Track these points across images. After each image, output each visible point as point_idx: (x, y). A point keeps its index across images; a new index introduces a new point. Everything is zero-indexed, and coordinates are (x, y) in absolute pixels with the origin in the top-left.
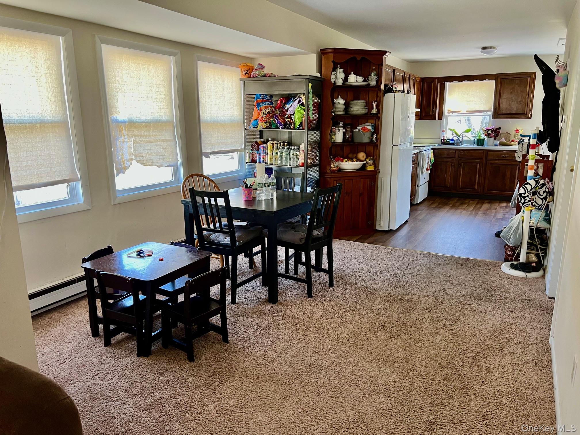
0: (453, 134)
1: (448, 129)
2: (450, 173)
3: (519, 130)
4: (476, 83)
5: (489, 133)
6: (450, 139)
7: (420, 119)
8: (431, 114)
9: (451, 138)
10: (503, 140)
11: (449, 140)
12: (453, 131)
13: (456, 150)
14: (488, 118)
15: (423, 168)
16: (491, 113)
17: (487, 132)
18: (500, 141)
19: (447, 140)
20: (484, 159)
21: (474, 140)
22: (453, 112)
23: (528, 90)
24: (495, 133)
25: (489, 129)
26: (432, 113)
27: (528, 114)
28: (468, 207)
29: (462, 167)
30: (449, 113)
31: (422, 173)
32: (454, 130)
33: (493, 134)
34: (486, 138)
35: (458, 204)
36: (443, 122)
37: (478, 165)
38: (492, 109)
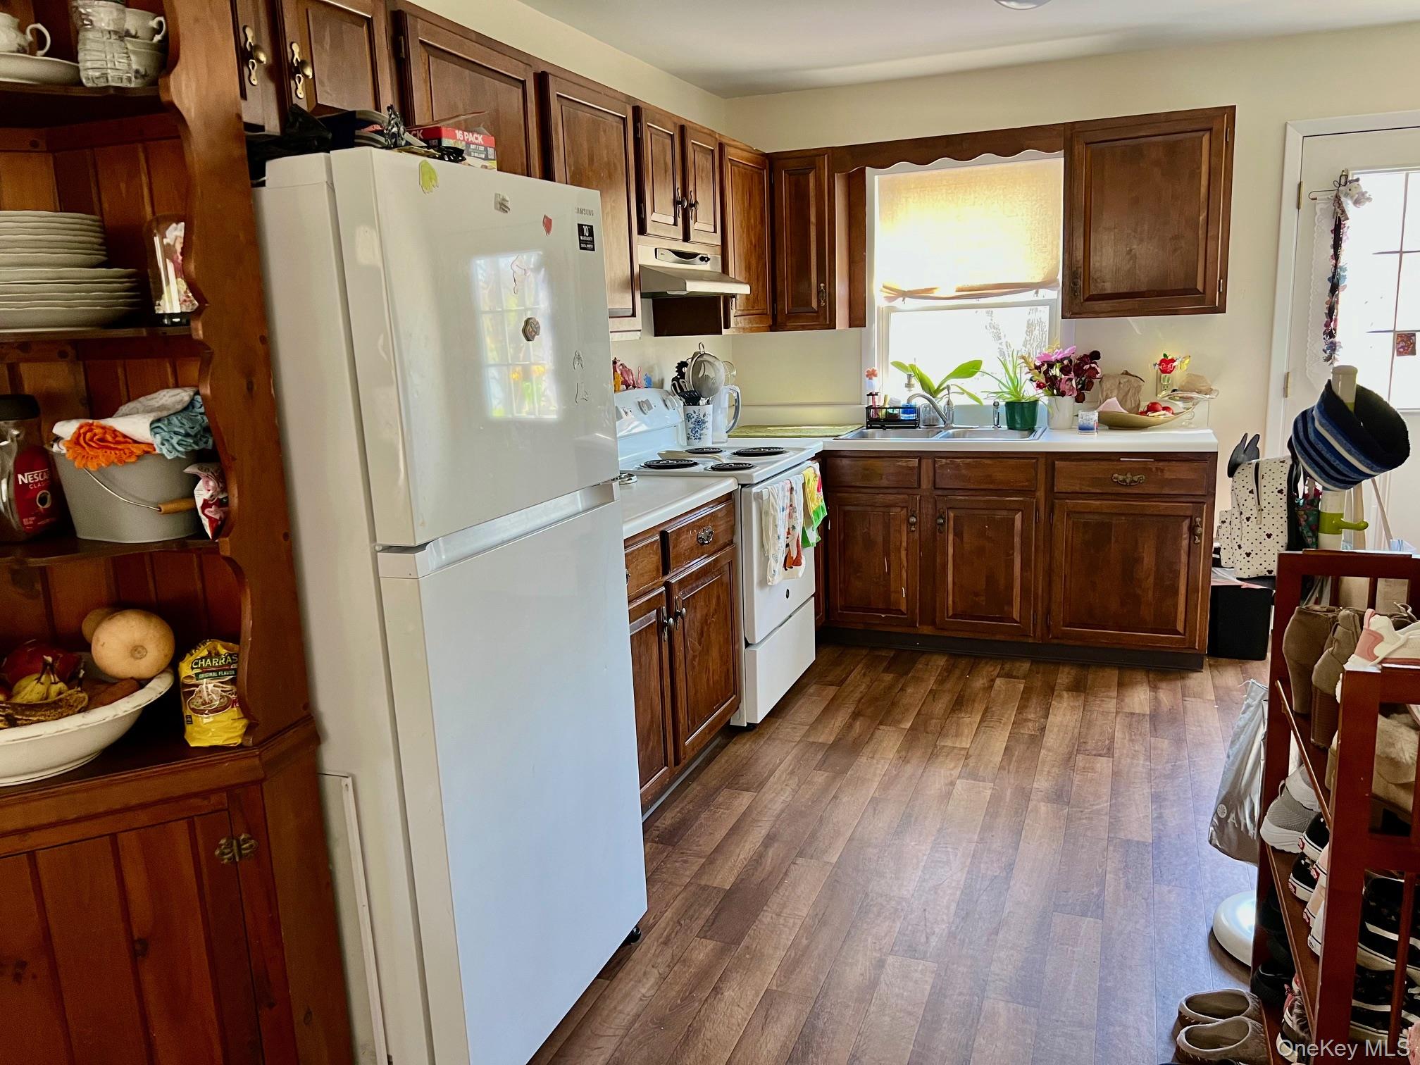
0: (909, 385)
1: (890, 365)
2: (903, 553)
3: (1173, 361)
4: (988, 166)
5: (1055, 377)
6: (901, 405)
7: (775, 327)
8: (814, 305)
9: (903, 402)
10: (1113, 405)
11: (896, 411)
12: (913, 374)
13: (920, 455)
14: (1044, 313)
15: (765, 560)
16: (1055, 295)
17: (1046, 373)
18: (1101, 409)
19: (890, 411)
20: (1041, 494)
21: (996, 405)
22: (905, 294)
23: (1203, 190)
24: (1077, 375)
25: (1053, 359)
26: (819, 302)
27: (1208, 291)
28: (982, 738)
29: (951, 530)
30: (890, 299)
31: (764, 582)
32: (913, 367)
33: (1071, 380)
34: (1044, 399)
35: (940, 706)
36: (870, 334)
37: (1018, 517)
38: (1060, 277)
